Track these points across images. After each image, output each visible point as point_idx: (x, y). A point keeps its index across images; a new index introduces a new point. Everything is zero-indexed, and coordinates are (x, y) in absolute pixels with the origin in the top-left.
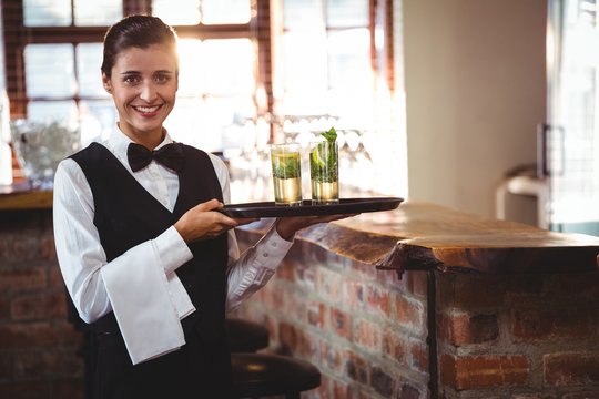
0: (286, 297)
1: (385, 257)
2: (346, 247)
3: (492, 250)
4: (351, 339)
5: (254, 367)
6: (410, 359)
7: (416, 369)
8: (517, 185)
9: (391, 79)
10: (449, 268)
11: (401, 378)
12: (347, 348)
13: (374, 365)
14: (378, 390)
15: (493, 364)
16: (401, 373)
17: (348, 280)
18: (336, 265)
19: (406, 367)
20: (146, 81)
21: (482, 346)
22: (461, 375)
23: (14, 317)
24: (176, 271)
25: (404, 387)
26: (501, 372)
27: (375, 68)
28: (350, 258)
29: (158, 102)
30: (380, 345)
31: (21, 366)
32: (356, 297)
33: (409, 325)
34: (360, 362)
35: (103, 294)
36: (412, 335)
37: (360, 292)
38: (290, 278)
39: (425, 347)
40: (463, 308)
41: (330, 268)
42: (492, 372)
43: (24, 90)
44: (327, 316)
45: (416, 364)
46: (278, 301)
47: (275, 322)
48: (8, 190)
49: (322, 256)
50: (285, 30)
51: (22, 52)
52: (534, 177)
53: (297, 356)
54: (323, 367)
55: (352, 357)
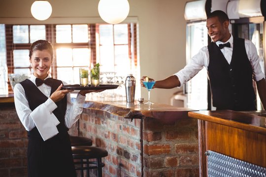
0: (98, 130)
1: (127, 115)
2: (116, 112)
3: (159, 112)
4: (118, 142)
5: (87, 150)
6: (135, 147)
7: (137, 150)
8: (177, 97)
9: (136, 61)
10: (146, 117)
11: (133, 153)
12: (116, 145)
13: (125, 149)
14: (126, 157)
15: (160, 147)
16: (133, 151)
17: (117, 123)
18: (113, 119)
19: (134, 149)
20: (41, 60)
21: (157, 142)
22: (150, 151)
23: (10, 138)
24: (53, 112)
25: (133, 156)
26: (162, 150)
27: (131, 58)
28: (117, 116)
29: (45, 67)
30: (126, 143)
31: (12, 154)
32: (119, 128)
33: (135, 136)
34: (120, 149)
35: (32, 121)
36: (136, 139)
37: (120, 127)
38: (99, 124)
39: (140, 142)
40: (151, 130)
41: (111, 120)
42: (159, 150)
43: (13, 65)
44: (111, 135)
45: (137, 148)
46: (96, 131)
47: (94, 138)
48: (7, 96)
49: (109, 116)
50: (100, 45)
51: (12, 52)
52: (183, 95)
53: (101, 148)
54: (109, 151)
55: (118, 147)
